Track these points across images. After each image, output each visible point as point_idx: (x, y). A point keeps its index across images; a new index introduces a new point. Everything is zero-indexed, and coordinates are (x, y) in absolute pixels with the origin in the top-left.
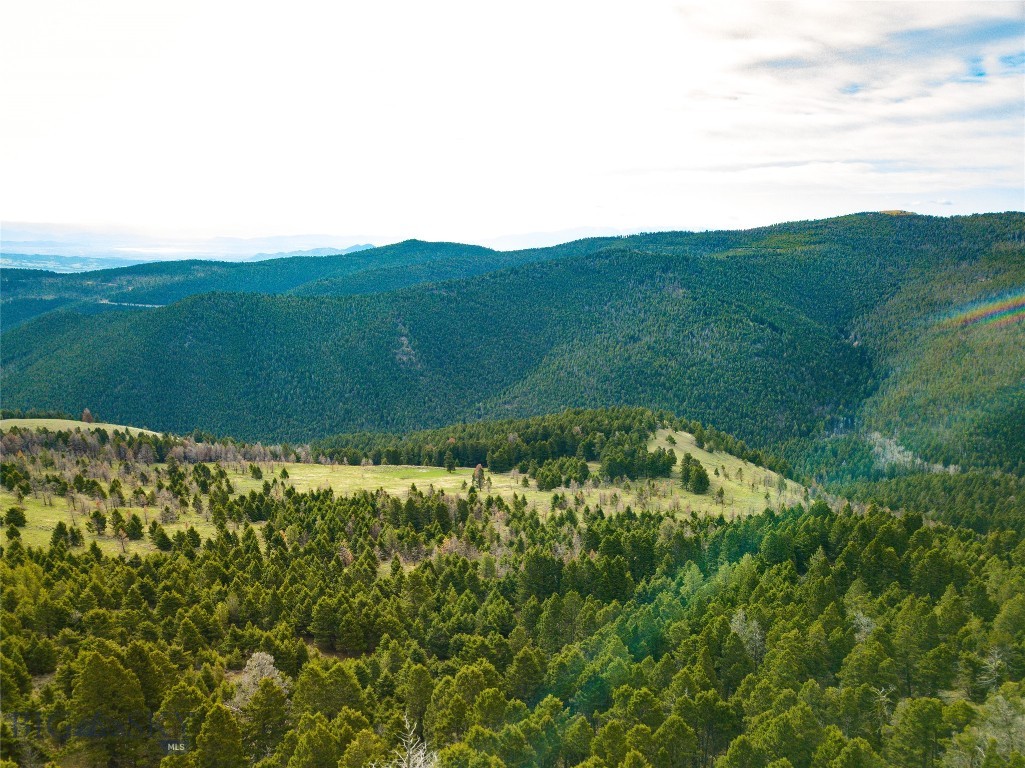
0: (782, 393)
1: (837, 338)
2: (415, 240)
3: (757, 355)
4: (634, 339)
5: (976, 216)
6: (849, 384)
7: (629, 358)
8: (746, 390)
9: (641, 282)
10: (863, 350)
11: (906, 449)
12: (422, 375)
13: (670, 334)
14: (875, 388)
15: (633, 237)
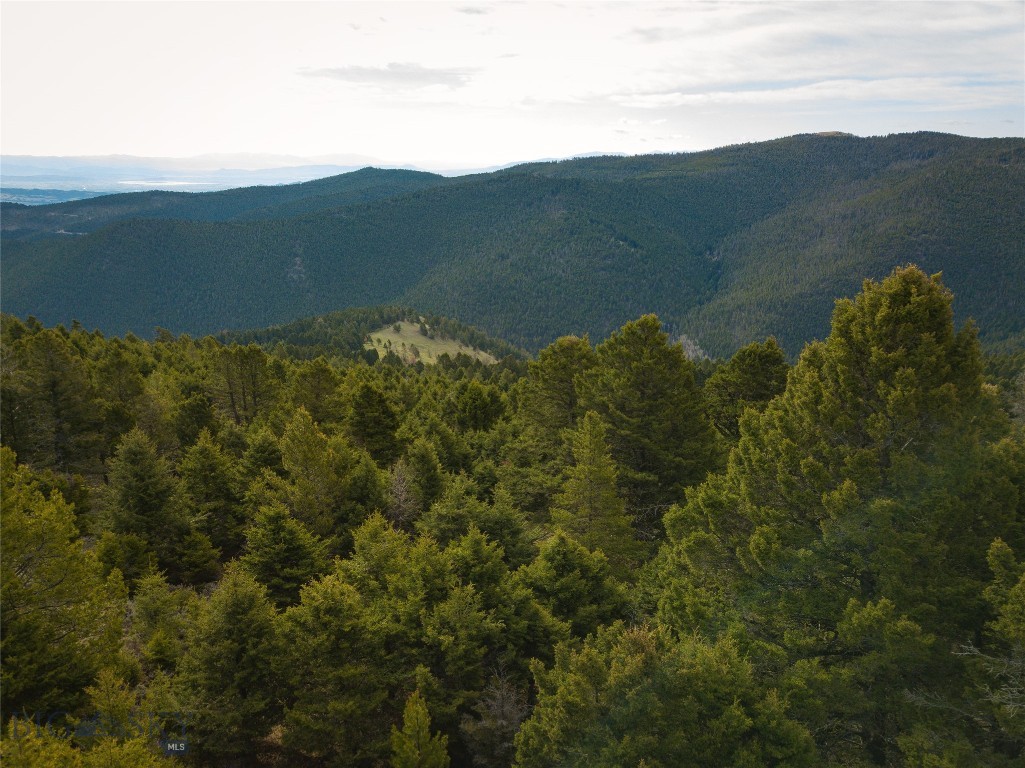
0: (614, 302)
1: (700, 254)
2: (371, 168)
3: (603, 269)
4: (503, 257)
5: (891, 136)
6: (688, 294)
7: (491, 273)
8: (582, 300)
9: (530, 205)
10: (718, 265)
11: (701, 348)
12: (308, 291)
13: (534, 252)
14: (709, 300)
15: (566, 163)
